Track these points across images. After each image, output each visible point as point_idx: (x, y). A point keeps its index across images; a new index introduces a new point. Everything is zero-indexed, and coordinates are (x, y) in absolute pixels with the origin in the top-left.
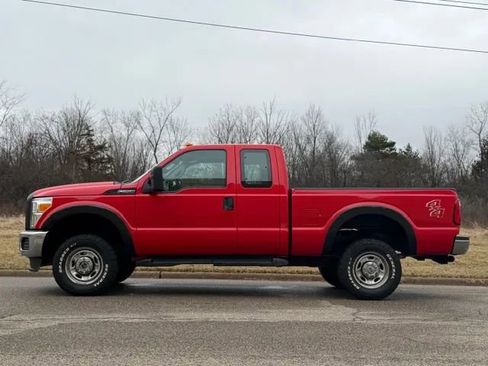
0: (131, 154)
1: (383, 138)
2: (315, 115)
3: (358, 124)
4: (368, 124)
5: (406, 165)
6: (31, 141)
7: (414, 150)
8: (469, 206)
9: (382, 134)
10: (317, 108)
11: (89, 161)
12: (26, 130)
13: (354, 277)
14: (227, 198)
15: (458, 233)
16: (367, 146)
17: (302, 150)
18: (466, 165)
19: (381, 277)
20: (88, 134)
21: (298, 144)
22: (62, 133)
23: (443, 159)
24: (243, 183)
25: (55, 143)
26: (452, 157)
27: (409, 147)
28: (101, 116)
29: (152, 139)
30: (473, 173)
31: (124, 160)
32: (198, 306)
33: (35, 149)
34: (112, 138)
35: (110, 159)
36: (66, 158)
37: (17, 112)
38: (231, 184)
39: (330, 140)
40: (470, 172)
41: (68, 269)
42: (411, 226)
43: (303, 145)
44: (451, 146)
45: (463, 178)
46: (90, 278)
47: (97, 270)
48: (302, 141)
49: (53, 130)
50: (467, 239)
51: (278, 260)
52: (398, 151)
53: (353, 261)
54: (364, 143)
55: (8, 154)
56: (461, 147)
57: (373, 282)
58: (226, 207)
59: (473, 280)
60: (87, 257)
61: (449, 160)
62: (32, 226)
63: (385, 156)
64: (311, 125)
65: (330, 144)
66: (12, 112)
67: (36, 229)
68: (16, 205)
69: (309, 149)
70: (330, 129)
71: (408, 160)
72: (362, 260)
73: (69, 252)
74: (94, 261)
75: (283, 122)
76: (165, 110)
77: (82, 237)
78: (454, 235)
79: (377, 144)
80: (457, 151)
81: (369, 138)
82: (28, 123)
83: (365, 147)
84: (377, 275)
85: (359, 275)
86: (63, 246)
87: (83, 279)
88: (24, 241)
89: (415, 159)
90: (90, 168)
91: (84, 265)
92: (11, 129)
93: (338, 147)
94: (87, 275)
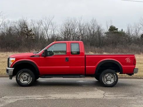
0: (40, 32)
1: (114, 27)
2: (94, 21)
3: (107, 23)
4: (110, 23)
5: (121, 35)
6: (10, 29)
7: (124, 31)
8: (140, 48)
9: (114, 26)
10: (95, 19)
11: (28, 35)
12: (9, 26)
13: (104, 80)
14: (66, 58)
15: (135, 67)
16: (110, 30)
17: (90, 31)
18: (139, 35)
19: (112, 80)
20: (27, 27)
21: (89, 29)
22: (19, 27)
23: (132, 33)
24: (71, 52)
25: (17, 30)
26: (135, 33)
27: (122, 30)
28: (30, 21)
29: (46, 28)
30: (141, 38)
31: (38, 35)
32: (58, 91)
33: (11, 32)
34: (34, 28)
35: (33, 34)
36: (21, 34)
37: (6, 20)
38: (68, 52)
39: (99, 28)
40: (140, 37)
41: (21, 79)
42: (121, 65)
43: (90, 29)
44: (135, 29)
45: (138, 39)
46: (27, 81)
47: (29, 79)
48: (90, 28)
49: (17, 25)
50: (138, 69)
51: (82, 76)
52: (119, 31)
53: (104, 76)
54: (109, 29)
55: (4, 33)
56: (137, 29)
57: (110, 82)
58: (66, 60)
59: (140, 77)
60: (26, 75)
61: (134, 33)
62: (10, 66)
63: (115, 33)
64: (93, 24)
65: (98, 29)
66: (4, 21)
67: (11, 67)
68: (7, 48)
69: (92, 31)
70: (98, 24)
71: (122, 34)
72: (107, 75)
73: (21, 74)
74: (28, 76)
75: (84, 23)
76: (49, 19)
77: (24, 70)
78: (134, 68)
79: (112, 29)
80: (136, 31)
81: (110, 27)
82: (9, 23)
83: (109, 30)
84: (111, 80)
85: (106, 80)
86: (19, 72)
87: (25, 82)
88: (7, 70)
89: (124, 33)
90: (28, 38)
91: (25, 78)
92: (4, 25)
93: (101, 30)
94: (26, 80)
